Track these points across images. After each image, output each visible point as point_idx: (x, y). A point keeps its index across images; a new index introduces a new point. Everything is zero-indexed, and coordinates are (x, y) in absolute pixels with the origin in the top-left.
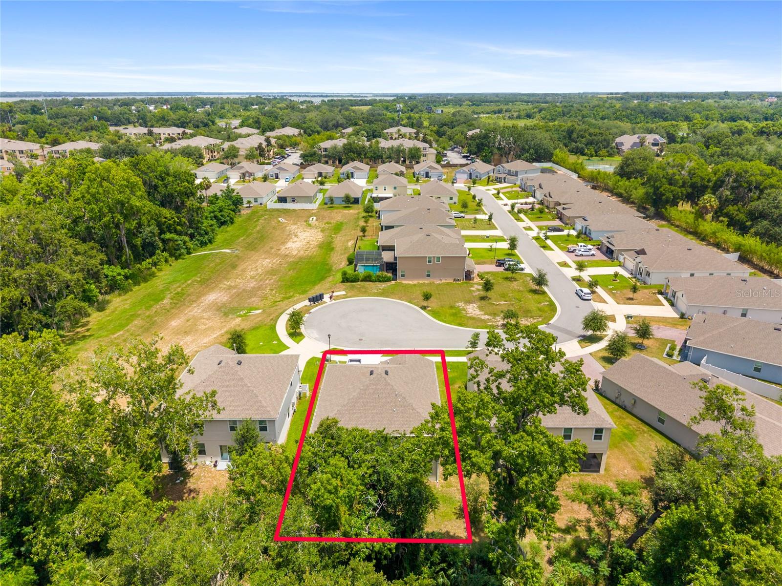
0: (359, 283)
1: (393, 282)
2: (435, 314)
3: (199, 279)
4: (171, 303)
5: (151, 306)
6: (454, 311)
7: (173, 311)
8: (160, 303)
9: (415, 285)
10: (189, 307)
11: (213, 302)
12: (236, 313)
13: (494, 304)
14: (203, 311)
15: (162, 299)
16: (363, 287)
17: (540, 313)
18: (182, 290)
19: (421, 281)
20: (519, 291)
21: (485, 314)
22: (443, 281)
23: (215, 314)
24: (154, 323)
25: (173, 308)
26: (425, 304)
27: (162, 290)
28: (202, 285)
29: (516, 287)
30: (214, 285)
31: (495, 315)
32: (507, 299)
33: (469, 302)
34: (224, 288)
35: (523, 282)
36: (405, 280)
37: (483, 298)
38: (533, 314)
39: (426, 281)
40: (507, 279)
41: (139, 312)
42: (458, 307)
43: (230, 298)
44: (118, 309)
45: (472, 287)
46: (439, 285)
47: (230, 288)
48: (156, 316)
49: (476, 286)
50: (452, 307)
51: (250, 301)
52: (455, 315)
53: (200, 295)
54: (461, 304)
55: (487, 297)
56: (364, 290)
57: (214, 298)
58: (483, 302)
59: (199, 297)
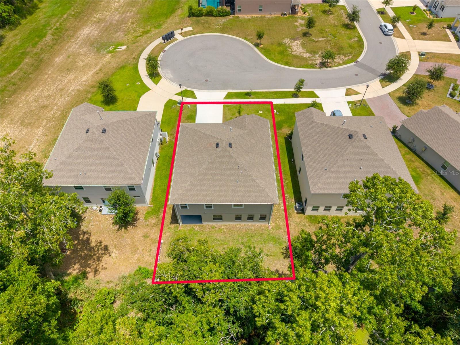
0: (203, 18)
1: (231, 17)
2: (267, 52)
3: (73, 13)
4: (53, 39)
5: (37, 43)
6: (282, 49)
7: (56, 47)
8: (44, 39)
9: (249, 20)
10: (68, 42)
11: (87, 37)
12: (106, 49)
13: (314, 41)
14: (80, 46)
15: (45, 35)
16: (207, 22)
17: (351, 50)
18: (60, 25)
19: (255, 16)
20: (335, 26)
21: (306, 53)
22: (273, 15)
23: (89, 50)
24: (41, 61)
25: (55, 44)
26: (258, 41)
27: (44, 26)
28: (76, 19)
29: (332, 21)
30: (86, 18)
31: (314, 52)
32: (325, 35)
33: (294, 39)
34: (95, 22)
35: (338, 16)
36: (241, 14)
37: (305, 34)
38: (345, 52)
39: (259, 15)
40: (324, 12)
41: (28, 50)
42: (285, 44)
43: (100, 32)
44: (11, 45)
45: (296, 21)
46: (269, 19)
47: (99, 21)
48: (42, 54)
49: (300, 21)
50: (280, 44)
51: (116, 35)
52: (282, 53)
53: (76, 29)
54: (287, 41)
55: (308, 33)
56: (207, 25)
57: (87, 32)
58: (305, 38)
59: (75, 32)
